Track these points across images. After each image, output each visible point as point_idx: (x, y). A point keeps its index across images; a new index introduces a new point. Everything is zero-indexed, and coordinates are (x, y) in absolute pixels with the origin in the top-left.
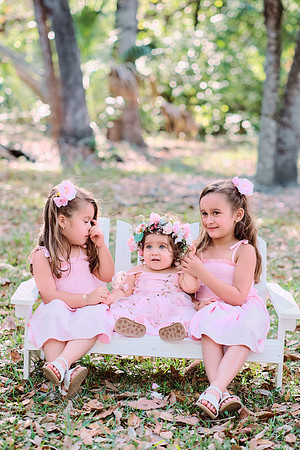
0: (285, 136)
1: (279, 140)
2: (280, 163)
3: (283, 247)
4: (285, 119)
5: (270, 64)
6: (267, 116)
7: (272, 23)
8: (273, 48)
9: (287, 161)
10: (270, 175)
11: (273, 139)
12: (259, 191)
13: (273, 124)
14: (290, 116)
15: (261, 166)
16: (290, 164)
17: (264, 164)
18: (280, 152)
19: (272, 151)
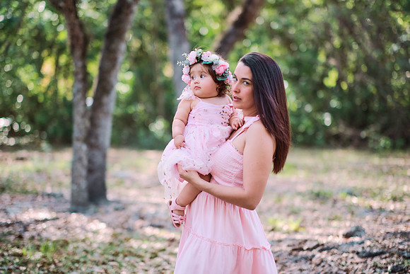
1: (90, 161)
4: (93, 141)
5: (78, 91)
6: (78, 140)
7: (78, 53)
8: (80, 76)
9: (97, 180)
10: (85, 195)
11: (85, 162)
12: (75, 212)
13: (84, 147)
14: (96, 137)
15: (75, 187)
16: (99, 182)
17: (78, 185)
18: (90, 171)
19: (84, 172)
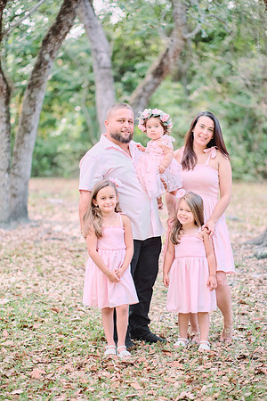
0: (16, 184)
1: (12, 187)
2: (13, 204)
3: (19, 273)
4: (16, 171)
6: (3, 170)
7: (2, 100)
9: (19, 203)
10: (7, 214)
11: (8, 187)
13: (7, 176)
14: (19, 168)
16: (21, 205)
18: (14, 196)
19: (8, 197)
